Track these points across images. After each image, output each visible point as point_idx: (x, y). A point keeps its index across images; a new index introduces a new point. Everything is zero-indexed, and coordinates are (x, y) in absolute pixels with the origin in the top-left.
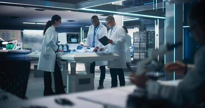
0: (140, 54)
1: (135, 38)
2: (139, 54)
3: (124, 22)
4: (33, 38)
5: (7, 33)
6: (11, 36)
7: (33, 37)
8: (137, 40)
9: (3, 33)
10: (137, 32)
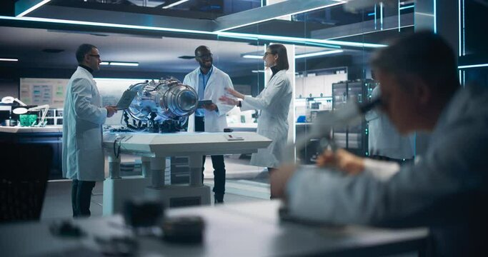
0: (347, 136)
1: (337, 97)
2: (345, 135)
3: (296, 60)
4: (106, 97)
5: (44, 86)
6: (54, 92)
7: (105, 95)
8: (340, 100)
9: (35, 87)
10: (342, 82)
